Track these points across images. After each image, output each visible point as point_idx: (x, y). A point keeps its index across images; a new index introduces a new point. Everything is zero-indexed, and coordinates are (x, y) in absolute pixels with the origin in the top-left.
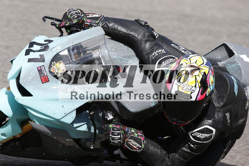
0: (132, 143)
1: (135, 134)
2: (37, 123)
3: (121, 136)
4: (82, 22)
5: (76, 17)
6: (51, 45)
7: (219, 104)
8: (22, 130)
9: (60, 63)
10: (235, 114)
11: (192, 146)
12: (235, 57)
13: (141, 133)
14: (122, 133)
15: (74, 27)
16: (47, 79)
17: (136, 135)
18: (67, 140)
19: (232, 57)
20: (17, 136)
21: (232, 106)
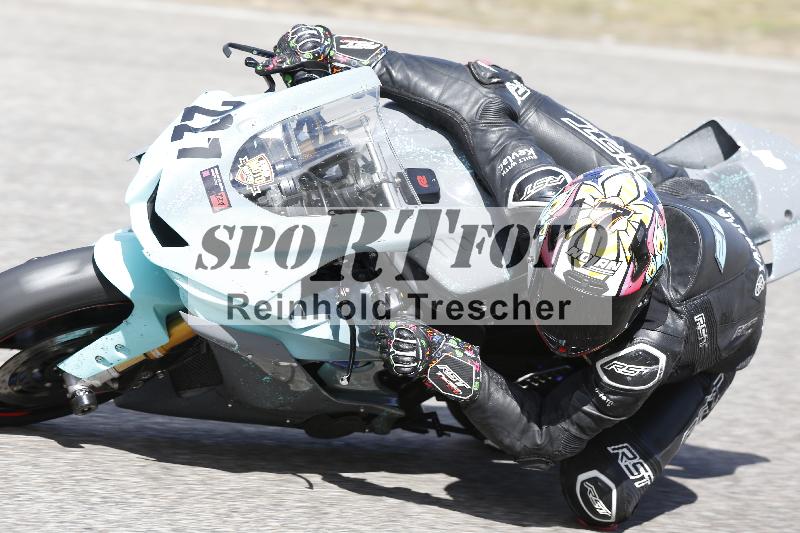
0: (447, 373)
1: (457, 351)
2: (201, 317)
3: (418, 354)
4: (326, 58)
5: (310, 45)
6: (236, 114)
7: (677, 291)
8: (170, 336)
9: (260, 159)
10: (724, 314)
11: (604, 398)
12: (739, 157)
13: (475, 352)
14: (422, 346)
15: (305, 71)
16: (225, 201)
17: (459, 354)
18: (282, 364)
19: (734, 156)
20: (153, 353)
21: (711, 296)
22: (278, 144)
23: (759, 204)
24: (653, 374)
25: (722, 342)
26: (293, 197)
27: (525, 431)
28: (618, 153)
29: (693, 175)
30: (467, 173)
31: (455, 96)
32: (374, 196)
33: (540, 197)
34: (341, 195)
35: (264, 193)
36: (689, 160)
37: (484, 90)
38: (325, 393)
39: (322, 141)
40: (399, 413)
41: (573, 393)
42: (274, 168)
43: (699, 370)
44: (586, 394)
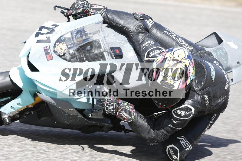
0: (124, 114)
1: (127, 106)
2: (44, 94)
3: (114, 107)
4: (87, 11)
5: (81, 7)
6: (56, 29)
7: (198, 88)
8: (35, 100)
9: (63, 44)
10: (214, 95)
11: (174, 122)
12: (223, 44)
13: (133, 107)
14: (115, 105)
15: (80, 15)
16: (51, 57)
17: (128, 107)
18: (71, 110)
19: (221, 44)
20: (30, 106)
21: (210, 89)
22: (69, 39)
23: (229, 59)
24: (190, 114)
25: (214, 104)
26: (73, 56)
27: (149, 132)
28: (182, 43)
29: (207, 50)
30: (132, 49)
31: (128, 23)
32: (101, 56)
33: (154, 56)
34: (90, 55)
35: (64, 55)
36: (207, 45)
37: (138, 22)
38: (86, 119)
39: (84, 38)
40: (111, 126)
41: (164, 120)
42: (67, 47)
43: (206, 113)
44: (168, 120)
